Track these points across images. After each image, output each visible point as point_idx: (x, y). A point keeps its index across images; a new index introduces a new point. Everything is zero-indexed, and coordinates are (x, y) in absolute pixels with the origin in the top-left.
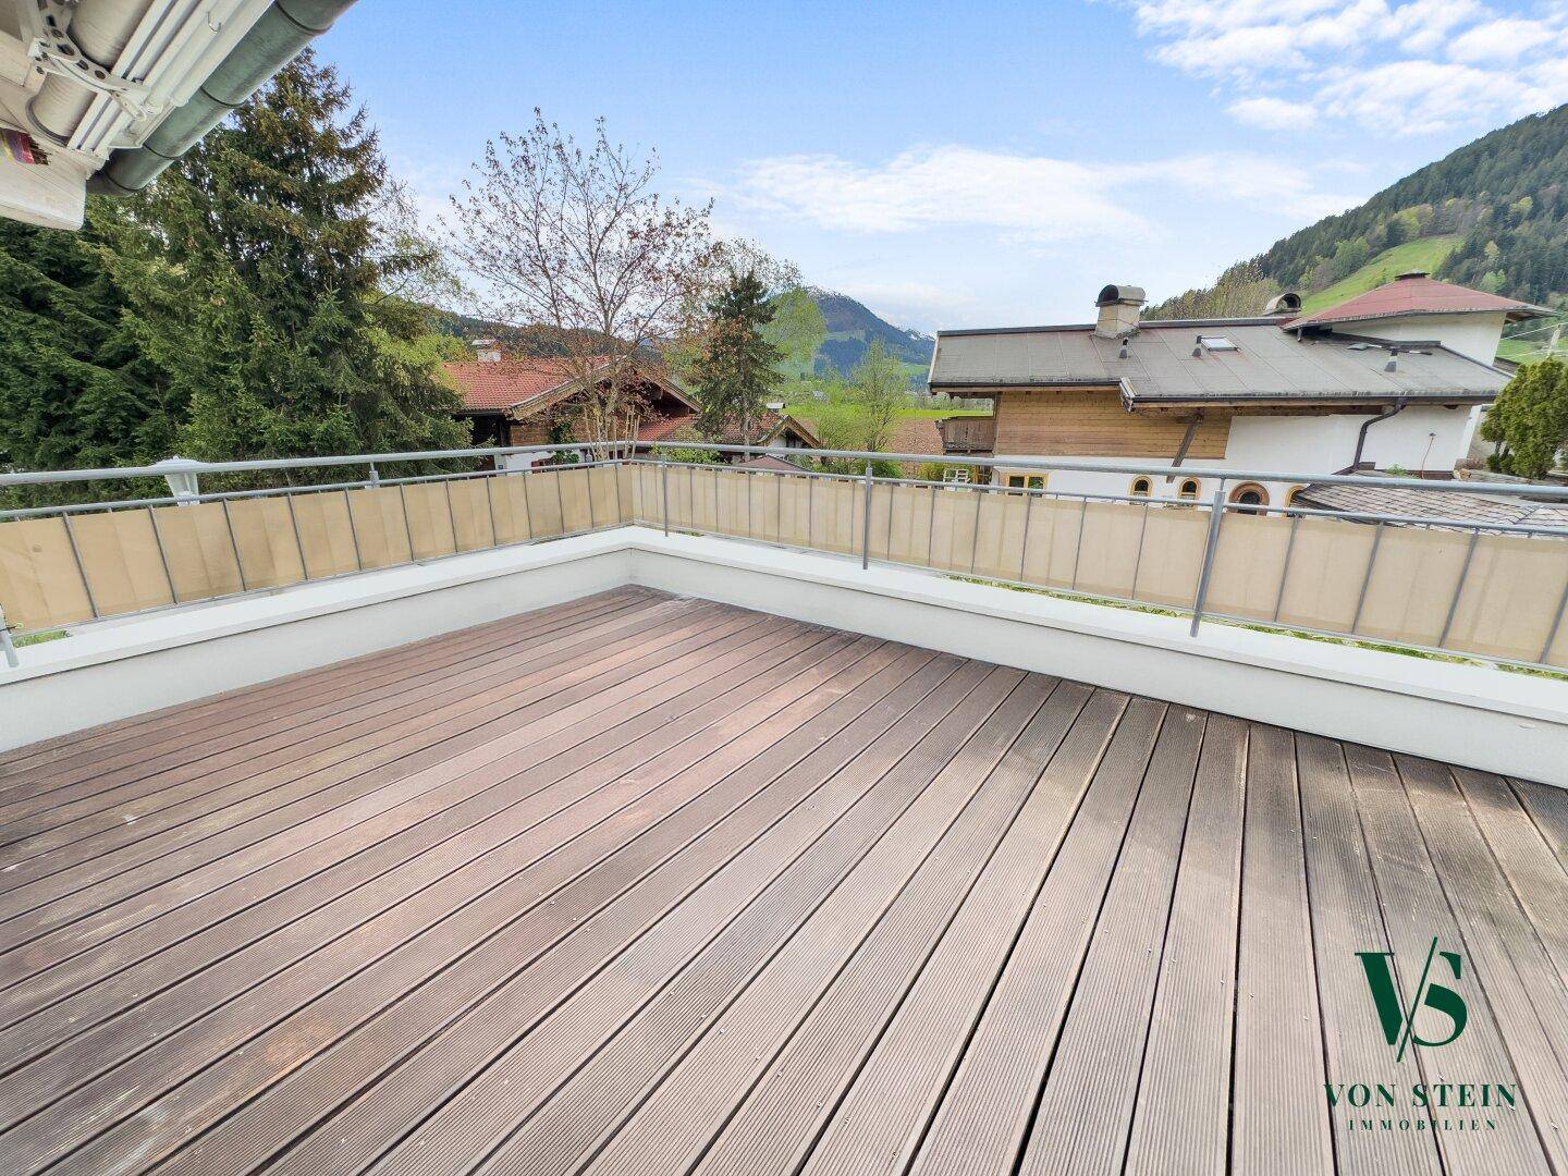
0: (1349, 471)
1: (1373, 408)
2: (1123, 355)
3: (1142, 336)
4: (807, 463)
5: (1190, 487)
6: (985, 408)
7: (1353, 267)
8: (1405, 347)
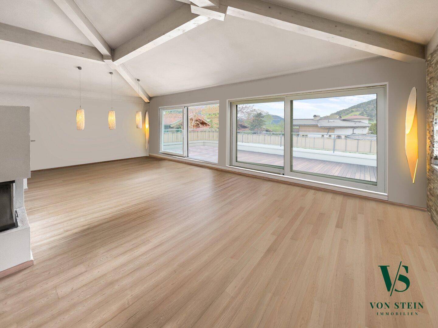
0: (352, 134)
1: (354, 128)
2: (318, 122)
3: (320, 120)
4: (269, 134)
5: (330, 136)
6: (298, 127)
7: (348, 114)
8: (357, 122)
